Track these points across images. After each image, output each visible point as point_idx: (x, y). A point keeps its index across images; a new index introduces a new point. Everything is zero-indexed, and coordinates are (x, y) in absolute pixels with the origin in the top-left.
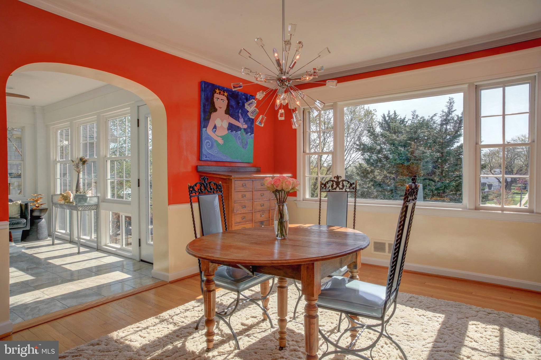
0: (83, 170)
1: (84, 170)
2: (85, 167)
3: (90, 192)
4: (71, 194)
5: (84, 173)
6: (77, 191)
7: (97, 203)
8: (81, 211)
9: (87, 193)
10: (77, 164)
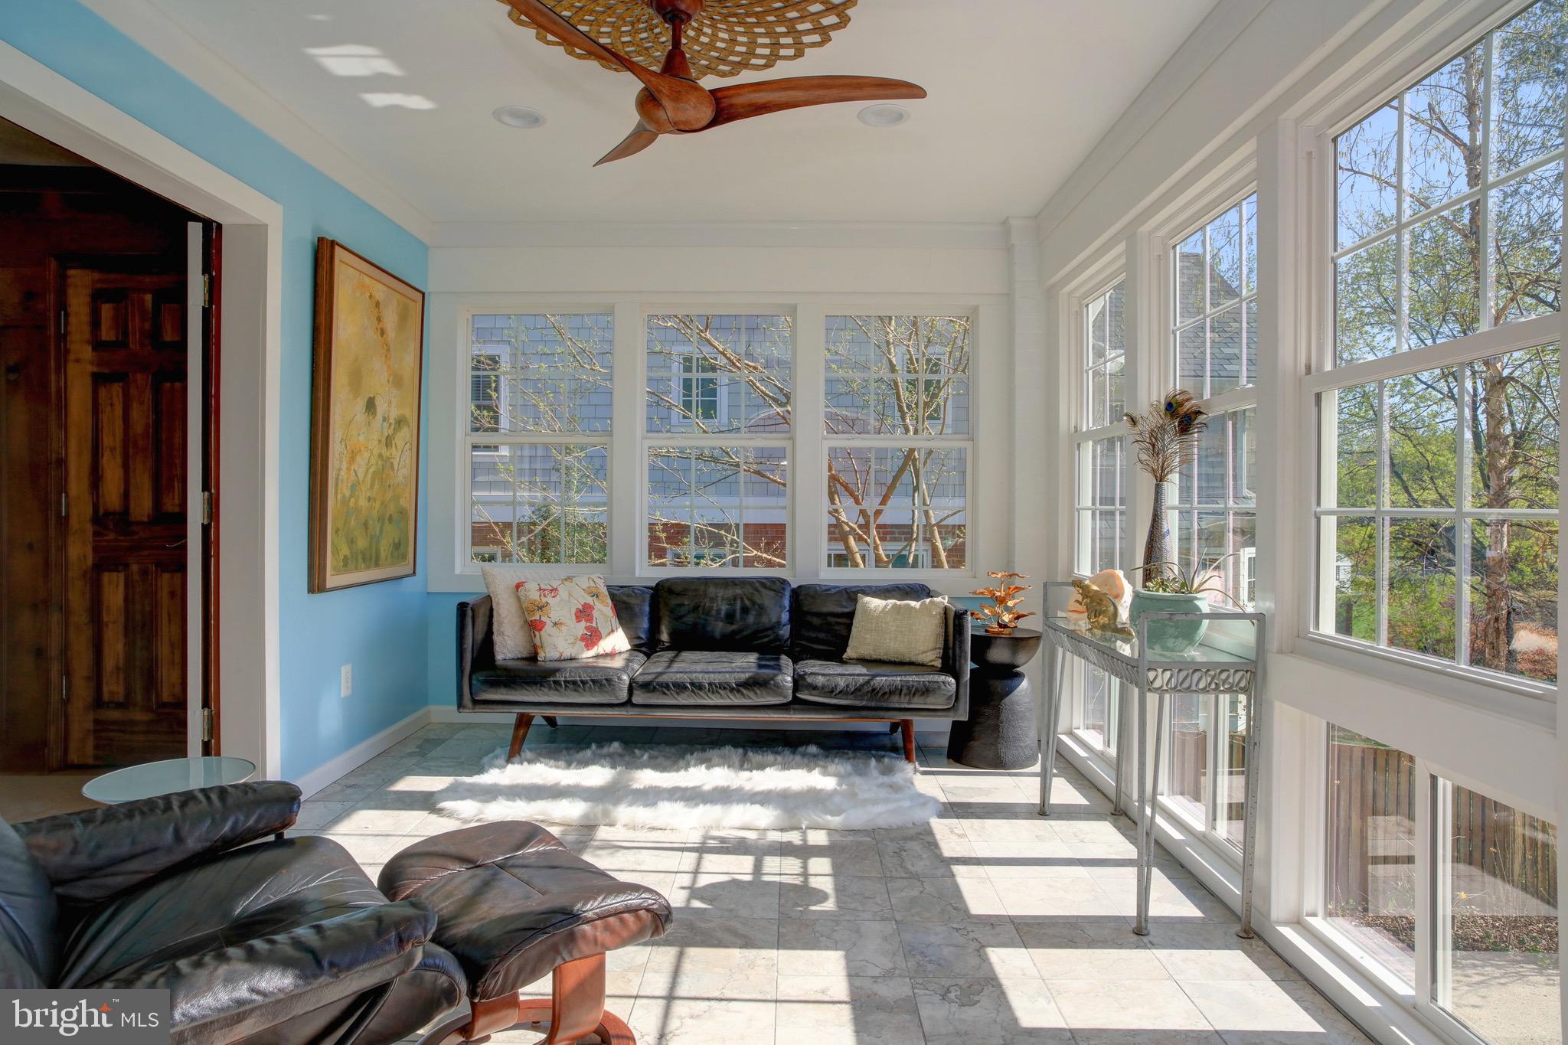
0: (1182, 462)
1: (1186, 461)
2: (1191, 447)
3: (1216, 583)
4: (1125, 582)
5: (1186, 477)
6: (1148, 576)
7: (1252, 656)
8: (1160, 691)
9: (1198, 591)
10: (1152, 433)
